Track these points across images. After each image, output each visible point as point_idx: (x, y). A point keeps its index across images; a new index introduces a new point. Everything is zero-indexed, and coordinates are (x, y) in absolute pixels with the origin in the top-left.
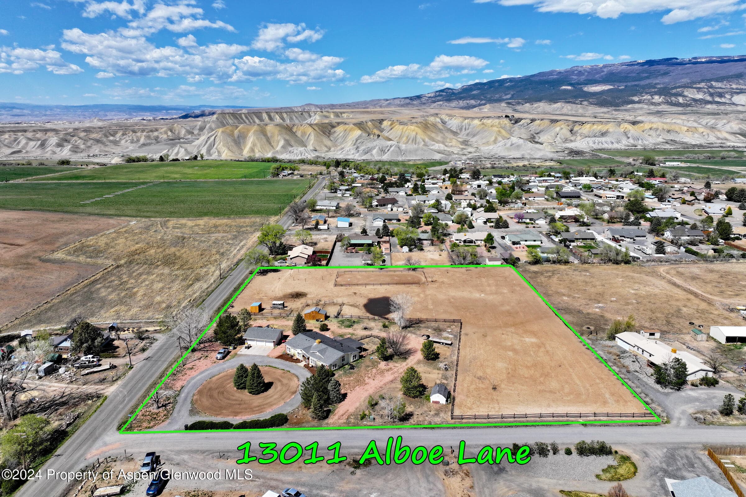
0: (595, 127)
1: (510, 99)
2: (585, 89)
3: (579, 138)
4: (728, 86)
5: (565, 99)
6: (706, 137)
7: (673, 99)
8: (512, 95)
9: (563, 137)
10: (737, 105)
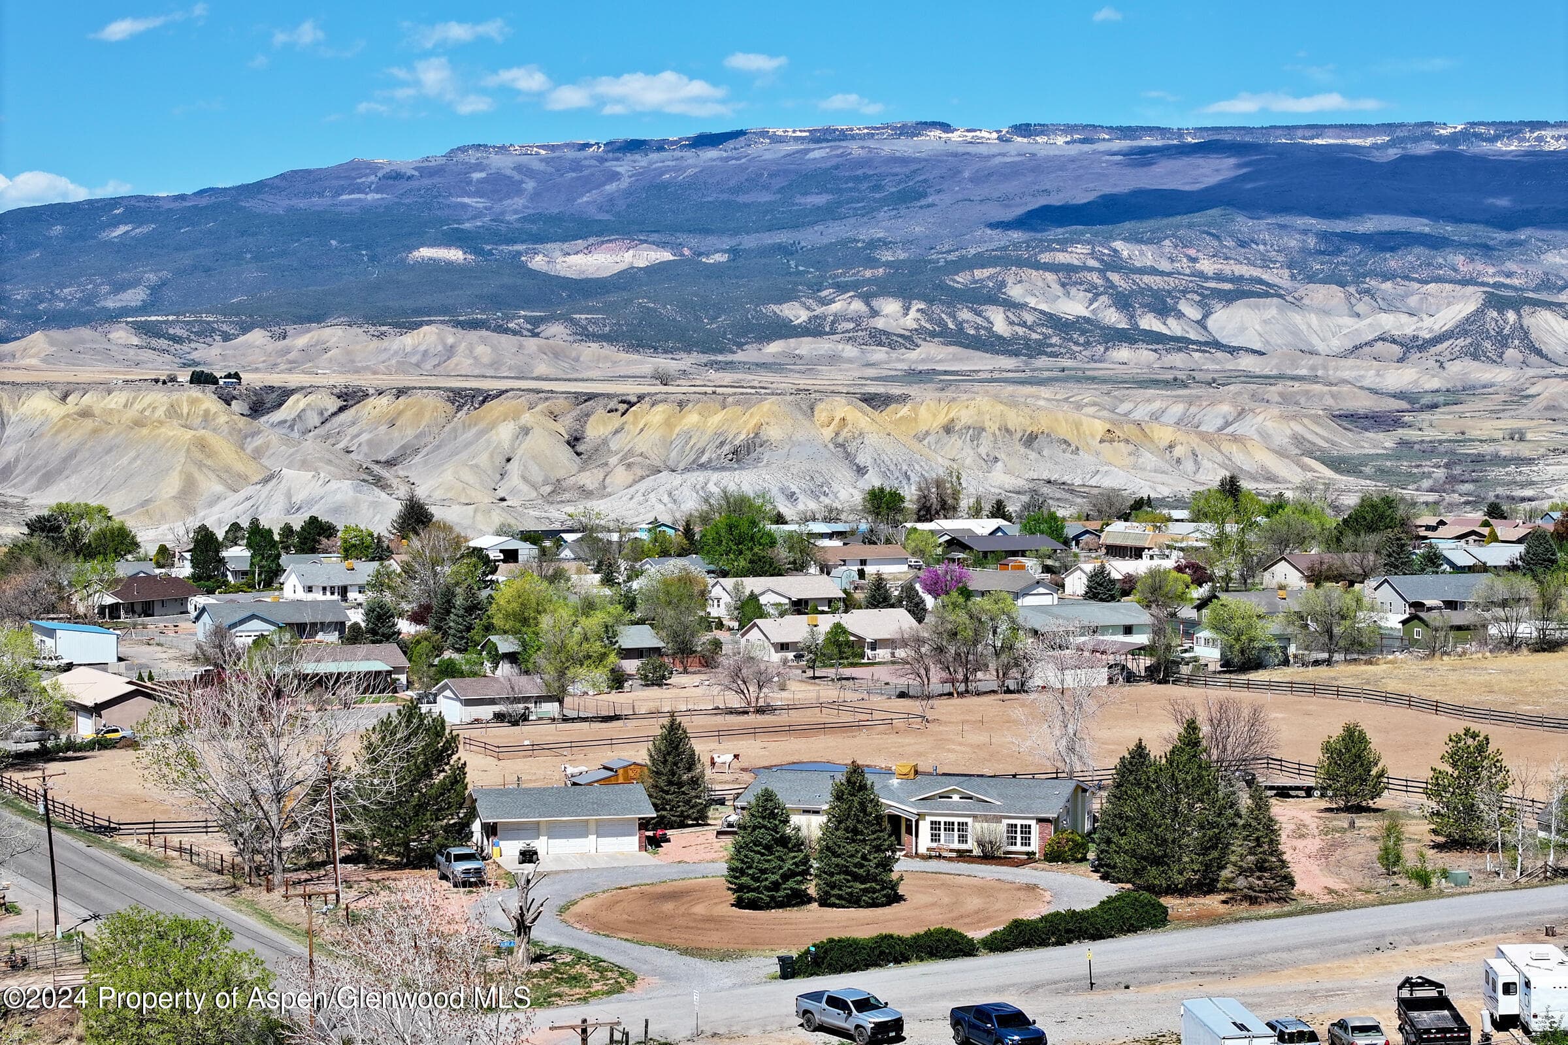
0: (692, 418)
1: (144, 309)
2: (538, 262)
3: (620, 476)
4: (1184, 265)
5: (444, 310)
6: (1189, 466)
7: (965, 315)
8: (155, 290)
9: (537, 475)
10: (1233, 350)
